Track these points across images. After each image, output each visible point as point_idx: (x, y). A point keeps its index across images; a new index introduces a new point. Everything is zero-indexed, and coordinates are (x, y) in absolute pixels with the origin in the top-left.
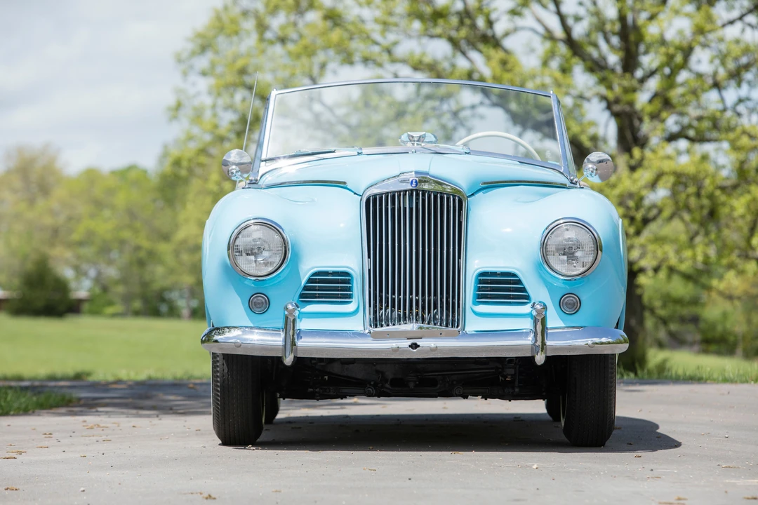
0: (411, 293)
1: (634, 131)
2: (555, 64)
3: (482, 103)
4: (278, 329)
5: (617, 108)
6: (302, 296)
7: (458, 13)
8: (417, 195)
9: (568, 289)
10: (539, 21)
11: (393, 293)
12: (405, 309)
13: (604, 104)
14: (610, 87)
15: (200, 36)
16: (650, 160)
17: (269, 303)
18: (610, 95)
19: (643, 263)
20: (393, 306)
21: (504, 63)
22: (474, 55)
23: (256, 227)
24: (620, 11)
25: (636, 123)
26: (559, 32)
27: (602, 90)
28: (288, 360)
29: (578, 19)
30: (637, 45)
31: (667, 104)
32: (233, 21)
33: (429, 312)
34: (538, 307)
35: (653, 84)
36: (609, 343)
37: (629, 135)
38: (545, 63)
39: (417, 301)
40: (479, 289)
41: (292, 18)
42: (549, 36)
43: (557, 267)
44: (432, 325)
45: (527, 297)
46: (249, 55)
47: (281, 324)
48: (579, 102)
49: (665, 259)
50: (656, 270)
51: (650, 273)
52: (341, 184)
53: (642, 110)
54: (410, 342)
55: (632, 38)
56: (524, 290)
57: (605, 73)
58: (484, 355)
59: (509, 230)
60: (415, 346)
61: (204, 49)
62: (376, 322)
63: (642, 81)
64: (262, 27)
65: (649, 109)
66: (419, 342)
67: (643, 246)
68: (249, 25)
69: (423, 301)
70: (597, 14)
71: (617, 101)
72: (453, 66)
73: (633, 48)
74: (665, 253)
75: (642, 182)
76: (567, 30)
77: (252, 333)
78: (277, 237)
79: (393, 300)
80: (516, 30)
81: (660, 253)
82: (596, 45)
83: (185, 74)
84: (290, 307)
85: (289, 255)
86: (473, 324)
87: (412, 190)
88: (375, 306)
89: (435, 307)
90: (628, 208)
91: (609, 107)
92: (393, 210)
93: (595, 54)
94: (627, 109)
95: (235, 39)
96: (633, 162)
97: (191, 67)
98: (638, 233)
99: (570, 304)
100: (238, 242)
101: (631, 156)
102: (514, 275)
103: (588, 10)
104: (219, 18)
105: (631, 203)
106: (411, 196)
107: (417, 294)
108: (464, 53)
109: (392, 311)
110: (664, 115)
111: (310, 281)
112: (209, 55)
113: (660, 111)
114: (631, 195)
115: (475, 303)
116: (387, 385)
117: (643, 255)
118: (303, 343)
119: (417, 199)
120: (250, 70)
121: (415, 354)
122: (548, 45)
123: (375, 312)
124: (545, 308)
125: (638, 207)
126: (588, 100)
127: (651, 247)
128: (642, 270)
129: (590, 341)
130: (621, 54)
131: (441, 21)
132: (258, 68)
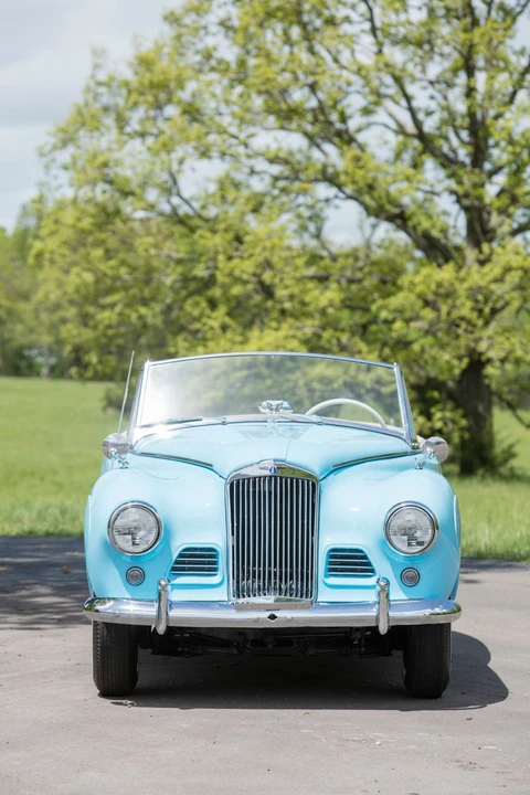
0: (270, 566)
1: (483, 223)
2: (407, 157)
3: (336, 197)
4: (152, 601)
5: (466, 202)
6: (173, 569)
7: (313, 110)
8: (276, 480)
9: (408, 564)
10: (391, 115)
11: (254, 566)
12: (264, 579)
13: (454, 198)
14: (460, 183)
15: (62, 130)
16: (498, 255)
17: (143, 575)
18: (460, 190)
19: (492, 354)
20: (254, 577)
21: (357, 159)
22: (328, 147)
23: (134, 510)
24: (469, 108)
25: (485, 216)
26: (411, 128)
27: (452, 184)
28: (161, 630)
29: (429, 114)
30: (486, 140)
31: (514, 200)
32: (93, 117)
33: (286, 583)
34: (382, 583)
35: (501, 179)
36: (444, 613)
37: (478, 229)
38: (398, 156)
39: (275, 573)
40: (330, 563)
41: (152, 113)
42: (401, 130)
43: (399, 546)
44: (288, 597)
45: (372, 571)
46: (110, 150)
47: (155, 597)
48: (429, 196)
49: (511, 352)
50: (503, 361)
51: (497, 364)
52: (208, 466)
53: (490, 205)
54: (268, 614)
55: (481, 134)
56: (369, 564)
57: (454, 168)
58: (334, 625)
59: (356, 509)
60: (273, 617)
61: (65, 143)
62: (239, 593)
63: (491, 174)
64: (122, 122)
65: (498, 204)
66: (277, 613)
67: (490, 338)
68: (110, 121)
69: (281, 572)
70: (448, 109)
71: (466, 195)
72: (309, 158)
73: (482, 143)
74: (513, 344)
75: (490, 277)
76: (418, 124)
77: (128, 604)
78: (152, 519)
79: (254, 572)
80: (369, 125)
81: (507, 345)
82: (446, 139)
83: (47, 167)
84: (163, 583)
85: (162, 533)
86: (324, 595)
87: (271, 477)
88: (238, 577)
89: (291, 579)
90: (477, 301)
91: (458, 201)
92: (254, 492)
93: (446, 149)
94: (476, 203)
95: (96, 134)
96: (482, 257)
97: (53, 160)
98: (487, 323)
99: (410, 578)
100: (117, 523)
101: (481, 252)
102: (361, 551)
103: (439, 104)
104: (80, 113)
105: (480, 297)
106: (270, 480)
107: (275, 567)
108: (318, 146)
109: (253, 582)
110: (511, 210)
111: (181, 556)
112: (71, 149)
113: (508, 207)
114: (480, 289)
115: (326, 576)
116: (248, 646)
117: (491, 346)
118: (175, 613)
119: (276, 483)
120: (111, 164)
121: (273, 624)
122: (401, 138)
123: (238, 582)
124: (388, 583)
125: (486, 300)
126: (438, 194)
127: (500, 339)
128: (489, 361)
129: (428, 612)
130: (470, 149)
131: (296, 118)
132: (118, 163)
